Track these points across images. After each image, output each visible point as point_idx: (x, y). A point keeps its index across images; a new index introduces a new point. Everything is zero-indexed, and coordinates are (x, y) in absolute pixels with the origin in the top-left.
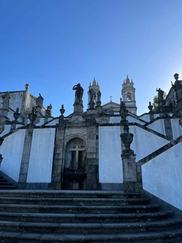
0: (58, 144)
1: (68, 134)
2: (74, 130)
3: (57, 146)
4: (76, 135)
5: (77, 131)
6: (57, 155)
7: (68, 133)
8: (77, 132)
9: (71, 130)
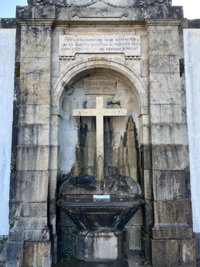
0: (31, 88)
1: (68, 53)
2: (90, 37)
3: (27, 94)
4: (100, 56)
5: (103, 42)
6: (27, 130)
7: (68, 47)
8: (101, 47)
9: (79, 37)
